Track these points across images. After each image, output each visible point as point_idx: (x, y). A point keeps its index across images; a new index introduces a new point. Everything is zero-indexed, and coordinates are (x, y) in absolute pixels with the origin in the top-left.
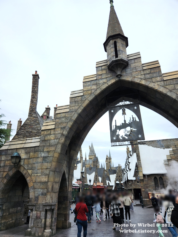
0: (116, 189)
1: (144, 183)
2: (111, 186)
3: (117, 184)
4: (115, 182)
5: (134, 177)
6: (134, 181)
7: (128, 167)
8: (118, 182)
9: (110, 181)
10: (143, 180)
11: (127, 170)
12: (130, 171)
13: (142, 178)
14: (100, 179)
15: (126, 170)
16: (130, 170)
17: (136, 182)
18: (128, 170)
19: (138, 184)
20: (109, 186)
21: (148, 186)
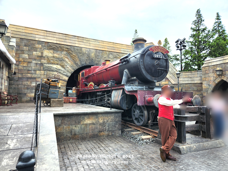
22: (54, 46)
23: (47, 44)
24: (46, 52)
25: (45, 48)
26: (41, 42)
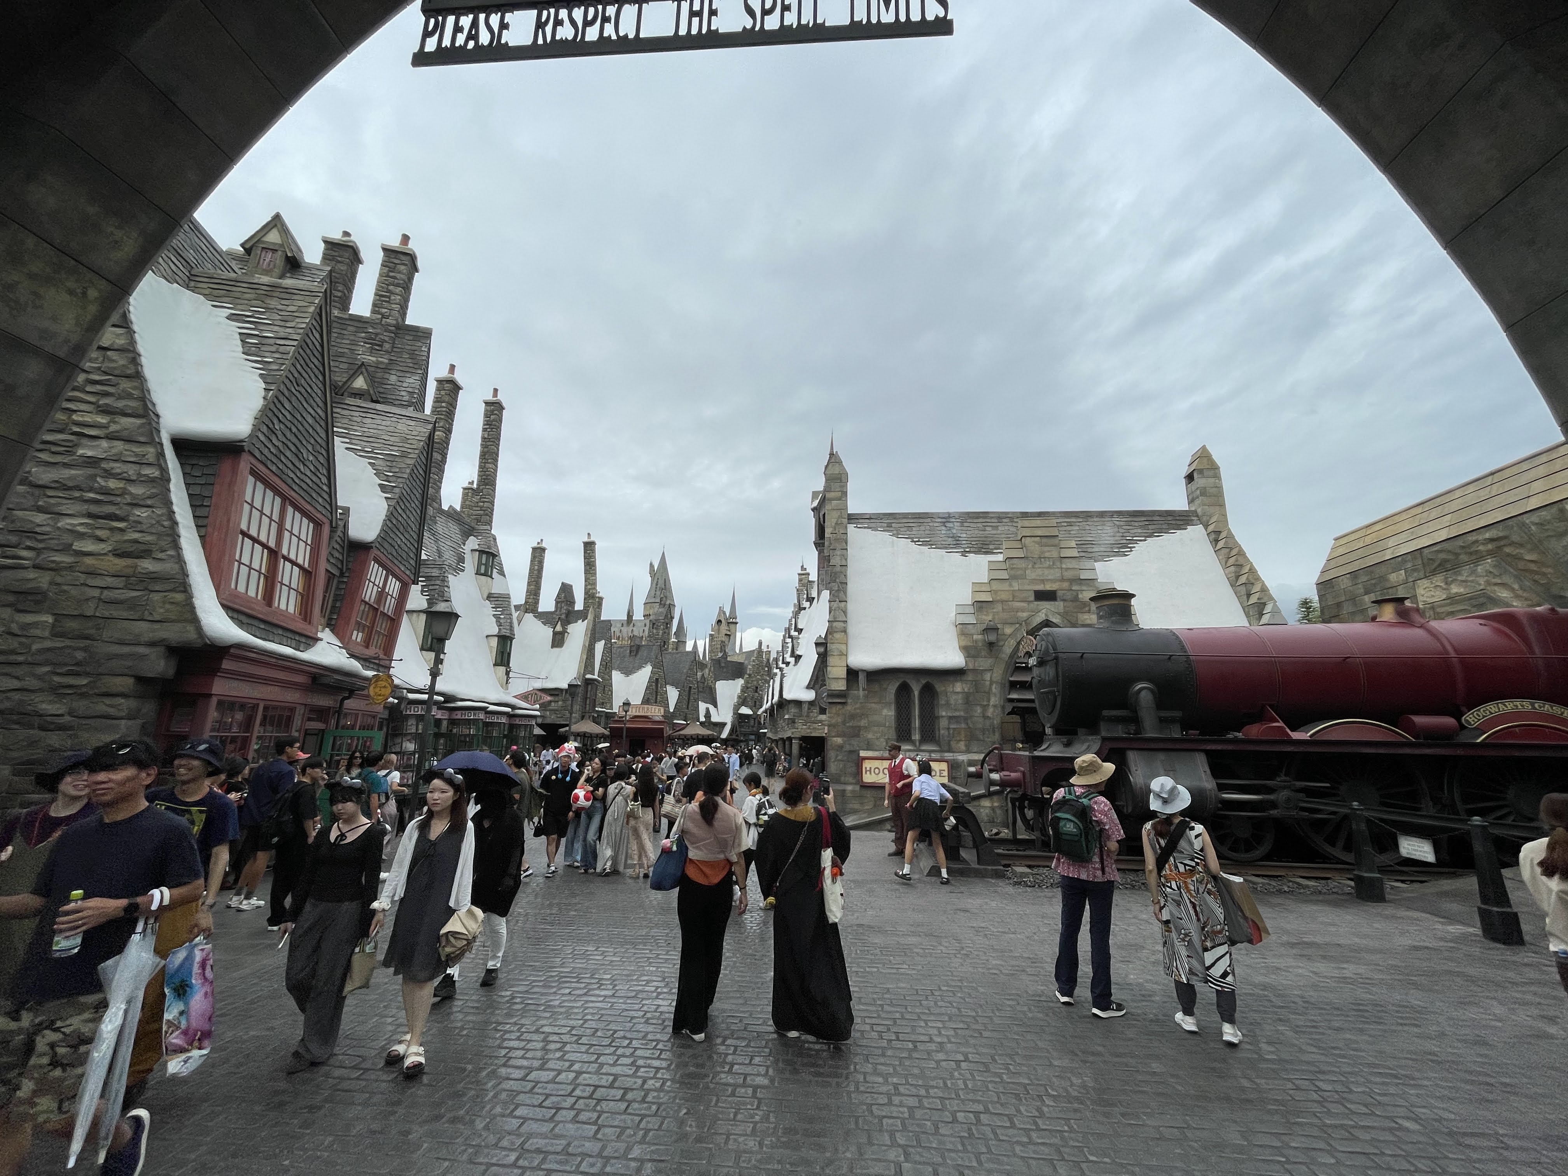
0: (734, 737)
1: (848, 708)
2: (716, 724)
3: (740, 719)
4: (737, 708)
5: (808, 687)
6: (805, 707)
7: (790, 650)
8: (745, 710)
9: (716, 706)
10: (842, 695)
11: (783, 663)
12: (796, 662)
13: (841, 686)
14: (673, 695)
15: (780, 663)
16: (798, 658)
17: (816, 710)
18: (789, 659)
19: (823, 717)
20: (708, 723)
21: (863, 723)
22: (1443, 556)
23: (1419, 555)
24: (1423, 592)
25: (1416, 574)
26: (1400, 559)
